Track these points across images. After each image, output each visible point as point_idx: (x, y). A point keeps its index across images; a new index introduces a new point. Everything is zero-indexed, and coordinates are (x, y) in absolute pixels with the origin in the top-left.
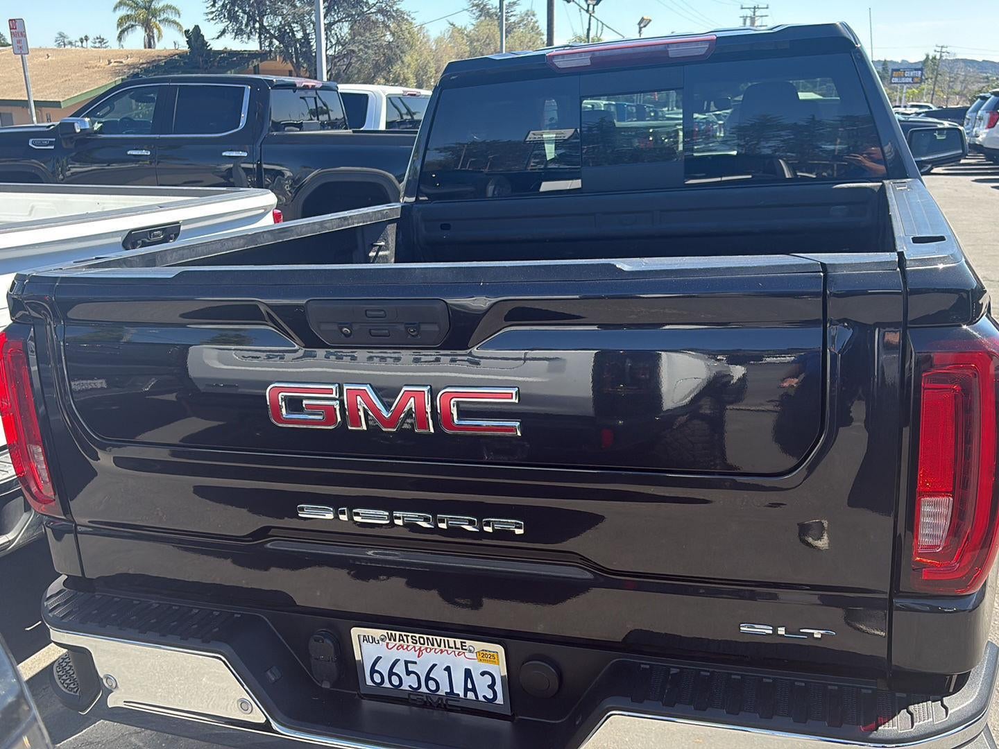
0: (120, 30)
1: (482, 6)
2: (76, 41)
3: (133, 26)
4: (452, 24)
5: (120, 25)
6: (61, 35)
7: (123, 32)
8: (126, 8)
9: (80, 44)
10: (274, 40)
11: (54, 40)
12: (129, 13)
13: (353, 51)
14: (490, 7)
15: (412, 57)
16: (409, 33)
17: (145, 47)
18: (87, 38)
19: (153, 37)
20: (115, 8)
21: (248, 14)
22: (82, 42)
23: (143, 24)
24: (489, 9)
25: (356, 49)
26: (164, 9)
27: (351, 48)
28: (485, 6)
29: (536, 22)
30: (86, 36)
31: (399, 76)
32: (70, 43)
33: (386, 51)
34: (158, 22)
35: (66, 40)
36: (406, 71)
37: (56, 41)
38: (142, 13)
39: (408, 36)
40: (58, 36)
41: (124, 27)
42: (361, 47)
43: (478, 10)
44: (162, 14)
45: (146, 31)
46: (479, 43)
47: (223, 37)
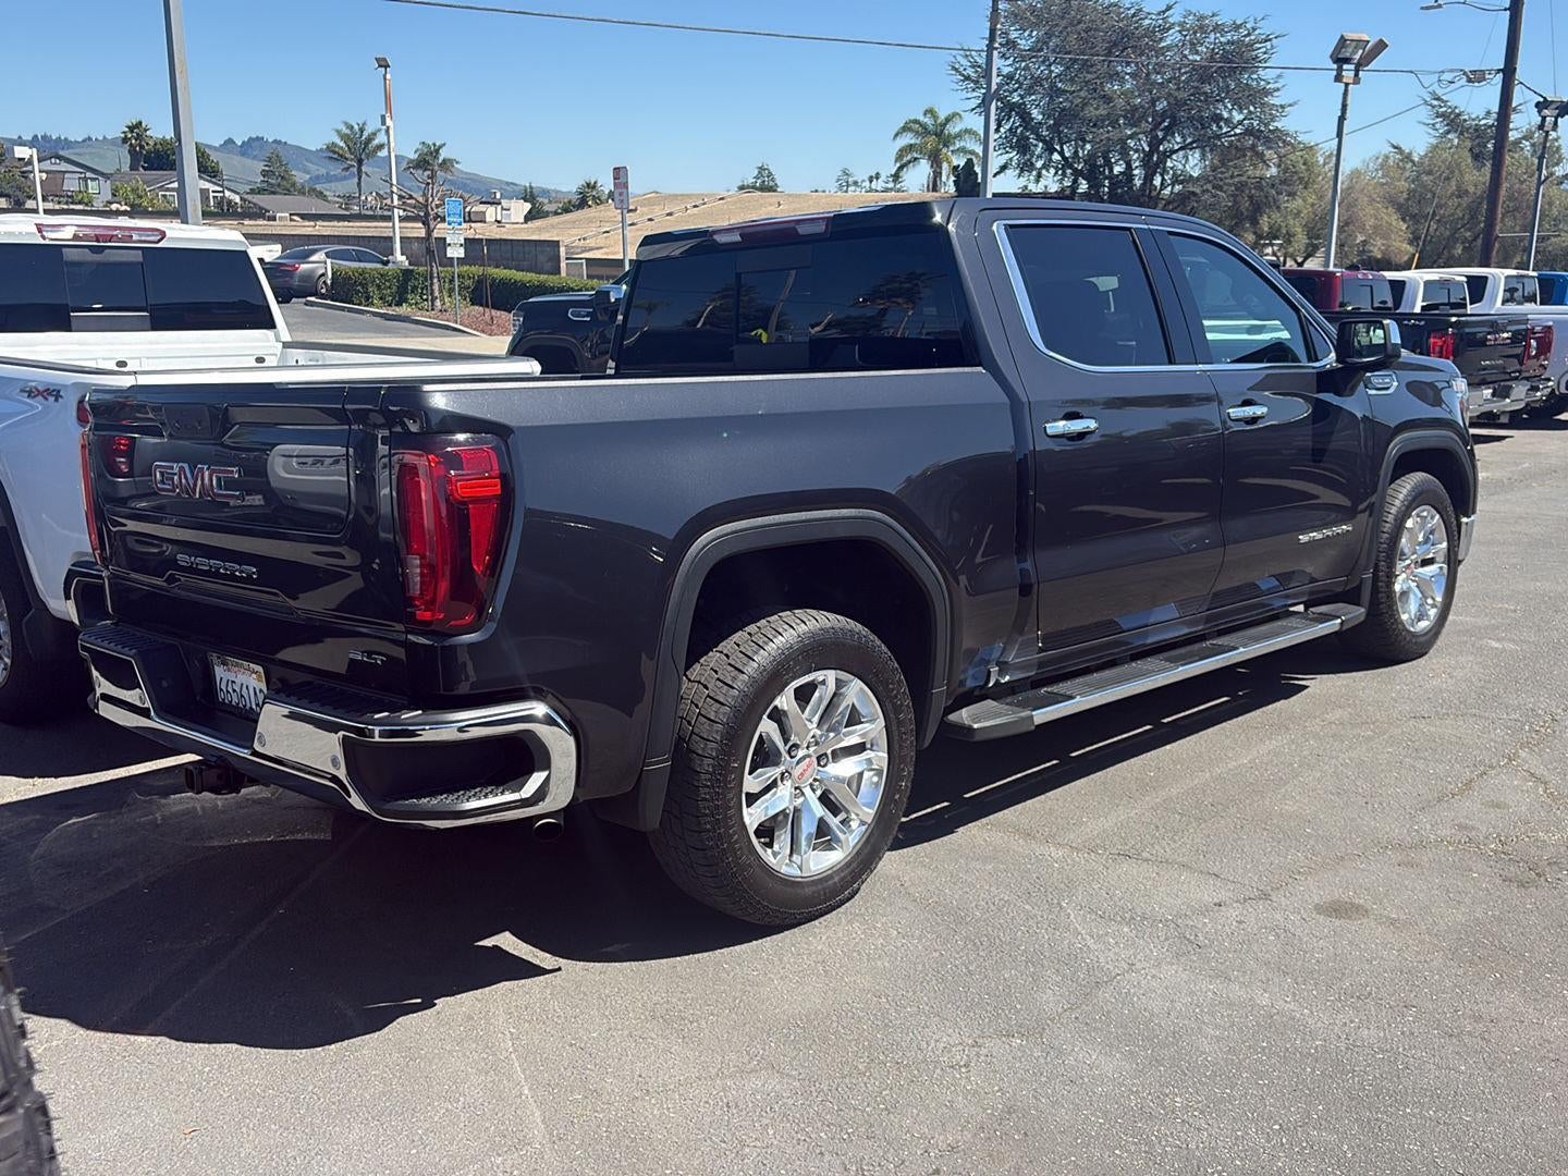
0: (898, 165)
1: (1452, 116)
2: (863, 181)
3: (916, 159)
4: (1395, 147)
5: (899, 157)
6: (846, 173)
7: (901, 168)
8: (910, 135)
9: (867, 184)
10: (1081, 180)
11: (836, 178)
12: (913, 142)
13: (1194, 194)
14: (1466, 117)
15: (1304, 201)
16: (1304, 164)
17: (928, 190)
18: (877, 176)
19: (941, 173)
20: (896, 135)
21: (1044, 141)
22: (871, 182)
23: (929, 159)
24: (1465, 120)
25: (1198, 191)
26: (959, 136)
27: (1191, 189)
28: (1459, 115)
29: (1556, 140)
30: (878, 174)
31: (1278, 230)
32: (855, 183)
33: (1253, 191)
34: (950, 153)
35: (850, 179)
36: (1291, 222)
37: (839, 180)
38: (931, 141)
39: (1303, 167)
40: (840, 173)
41: (905, 159)
42: (1209, 186)
43: (1445, 123)
44: (957, 142)
45: (932, 166)
46: (1431, 177)
47: (1002, 175)
